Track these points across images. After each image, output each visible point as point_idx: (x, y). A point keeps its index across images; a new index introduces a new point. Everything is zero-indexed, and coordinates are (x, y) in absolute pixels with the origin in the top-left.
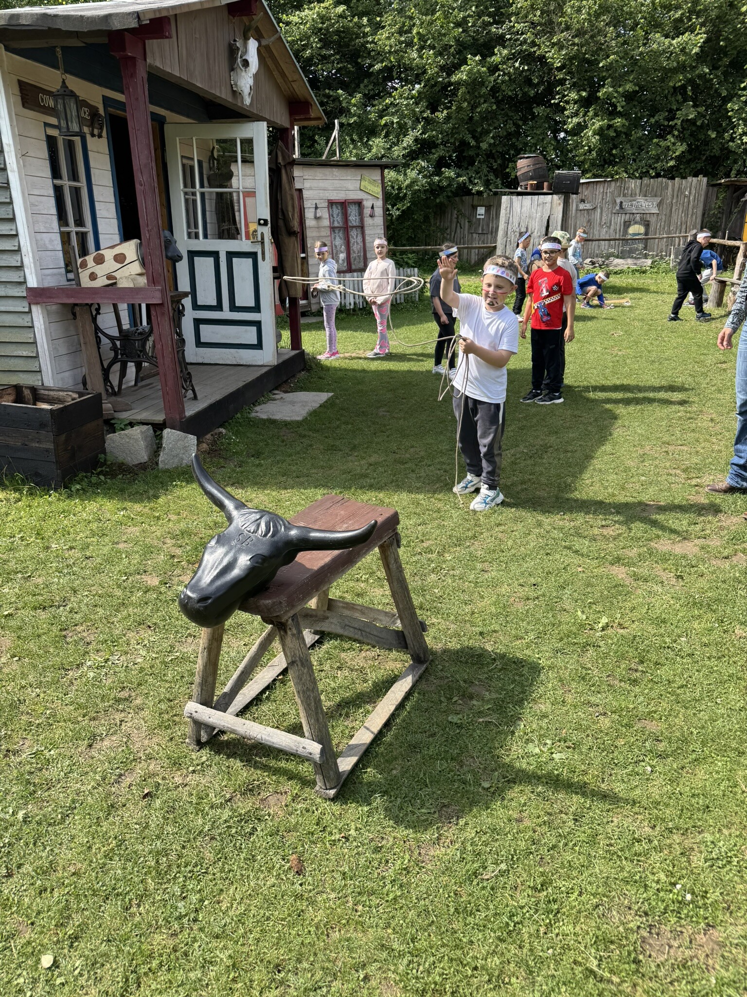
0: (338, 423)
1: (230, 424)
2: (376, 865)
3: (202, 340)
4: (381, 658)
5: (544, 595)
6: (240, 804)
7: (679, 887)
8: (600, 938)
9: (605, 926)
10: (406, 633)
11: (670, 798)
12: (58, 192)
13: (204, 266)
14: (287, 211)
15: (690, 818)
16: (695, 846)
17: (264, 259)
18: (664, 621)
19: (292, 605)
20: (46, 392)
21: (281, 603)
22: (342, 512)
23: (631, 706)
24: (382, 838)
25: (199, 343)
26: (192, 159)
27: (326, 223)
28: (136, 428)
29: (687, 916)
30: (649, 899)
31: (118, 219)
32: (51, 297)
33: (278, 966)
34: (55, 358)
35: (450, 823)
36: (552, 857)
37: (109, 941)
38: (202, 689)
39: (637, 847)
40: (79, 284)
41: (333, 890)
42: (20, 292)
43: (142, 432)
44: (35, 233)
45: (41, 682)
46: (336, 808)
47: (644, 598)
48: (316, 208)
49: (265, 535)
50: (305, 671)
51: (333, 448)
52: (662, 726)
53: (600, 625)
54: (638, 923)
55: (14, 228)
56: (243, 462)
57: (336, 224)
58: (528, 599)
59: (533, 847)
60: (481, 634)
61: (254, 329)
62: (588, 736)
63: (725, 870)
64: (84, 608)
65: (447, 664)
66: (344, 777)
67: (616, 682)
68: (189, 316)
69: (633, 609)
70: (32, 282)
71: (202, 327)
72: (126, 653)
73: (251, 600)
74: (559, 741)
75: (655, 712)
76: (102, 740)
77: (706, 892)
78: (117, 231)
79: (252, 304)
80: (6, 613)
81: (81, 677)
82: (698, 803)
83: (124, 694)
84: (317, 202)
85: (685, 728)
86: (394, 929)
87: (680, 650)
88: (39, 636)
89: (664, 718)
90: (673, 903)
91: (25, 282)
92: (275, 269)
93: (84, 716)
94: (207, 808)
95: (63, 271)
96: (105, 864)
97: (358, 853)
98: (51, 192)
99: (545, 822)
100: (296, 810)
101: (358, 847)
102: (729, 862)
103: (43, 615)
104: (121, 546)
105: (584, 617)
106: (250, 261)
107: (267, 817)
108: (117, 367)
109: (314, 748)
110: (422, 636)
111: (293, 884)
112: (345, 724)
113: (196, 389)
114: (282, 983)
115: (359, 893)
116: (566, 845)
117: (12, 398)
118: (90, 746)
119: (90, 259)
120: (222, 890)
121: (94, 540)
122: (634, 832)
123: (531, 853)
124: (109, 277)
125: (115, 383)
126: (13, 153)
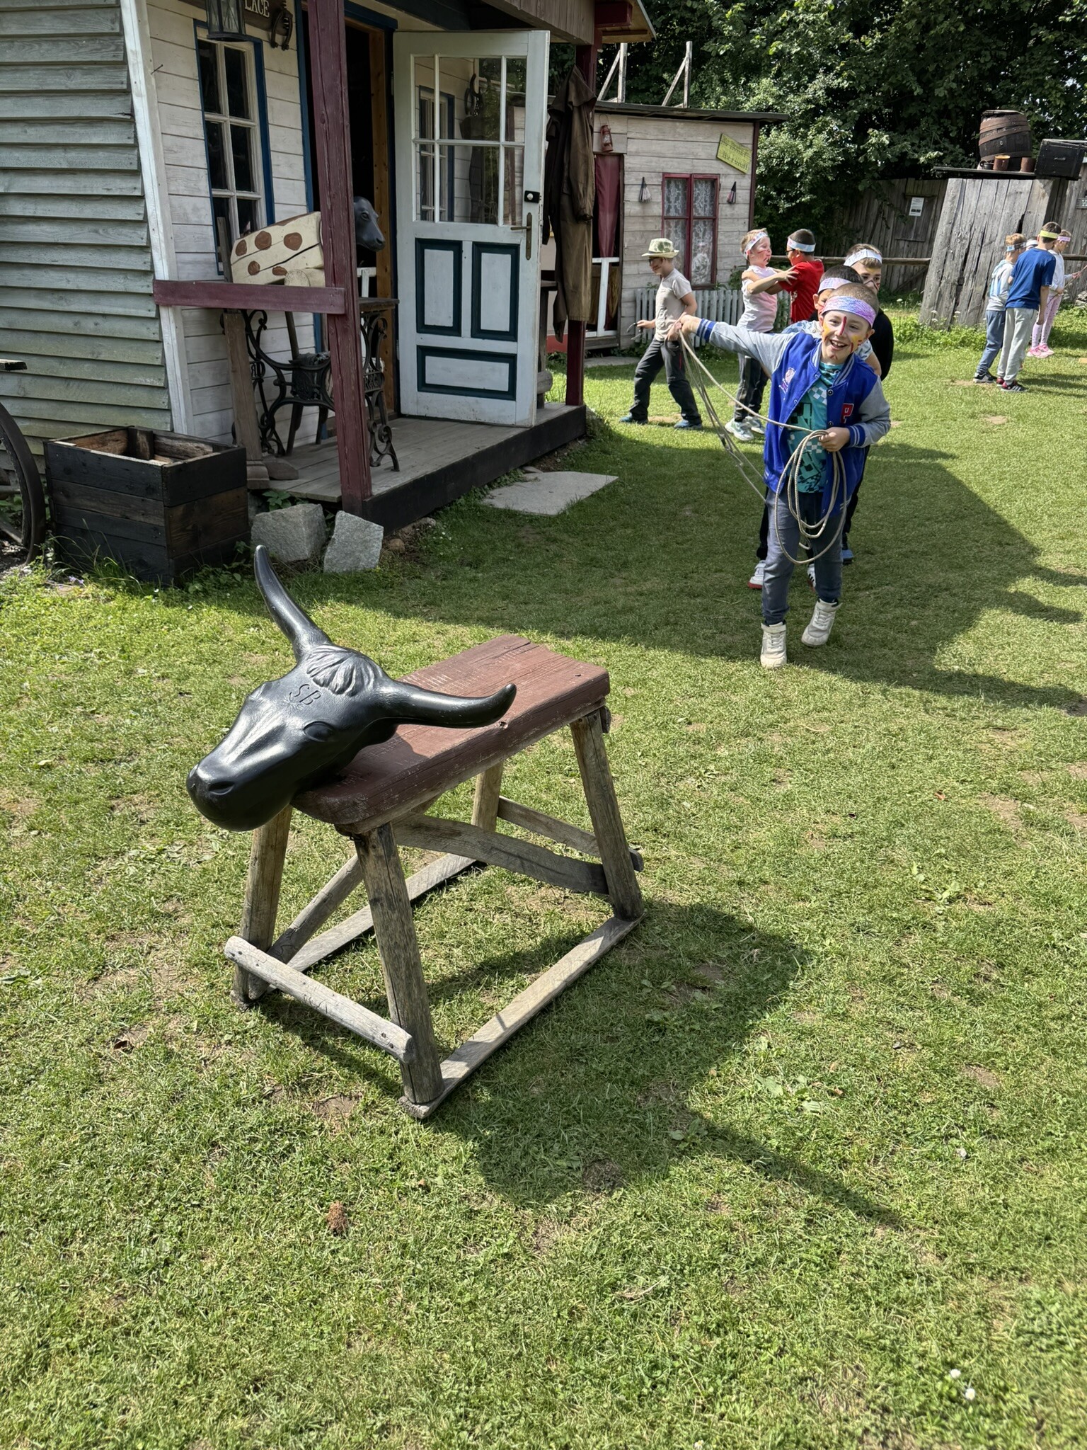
0: (612, 524)
1: (446, 512)
2: (460, 1241)
3: (428, 381)
4: (569, 901)
5: (863, 833)
6: (281, 1106)
7: (955, 1373)
8: (792, 1438)
9: (807, 1418)
10: (606, 869)
11: (985, 1210)
12: (212, 133)
13: (440, 262)
14: (577, 183)
15: (1011, 1253)
16: (1006, 1304)
17: (528, 256)
18: (1058, 902)
19: (375, 808)
20: (169, 442)
21: (355, 804)
22: (518, 666)
23: (961, 1039)
24: (484, 1197)
25: (423, 386)
26: (432, 91)
27: (657, 210)
28: (299, 506)
29: (959, 1426)
30: (899, 1384)
31: (306, 181)
32: (187, 297)
33: (257, 1380)
34: (194, 390)
35: (599, 1190)
36: (750, 1280)
37: (23, 1289)
38: (251, 920)
39: (903, 1289)
40: (230, 278)
41: (379, 1270)
42: (144, 286)
43: (306, 514)
44: (170, 195)
45: (57, 872)
46: (426, 1134)
47: (1034, 857)
48: (643, 185)
49: (341, 691)
50: (395, 916)
51: (593, 562)
52: (1006, 1081)
53: (946, 894)
54: (867, 1424)
55: (139, 186)
56: (450, 572)
57: (673, 213)
58: (835, 836)
59: (723, 1257)
60: (741, 883)
61: (505, 367)
62: (872, 1079)
63: (1050, 1355)
64: (154, 770)
65: (670, 926)
66: (448, 1088)
67: (946, 995)
68: (409, 340)
69: (1007, 875)
70: (162, 273)
71: (428, 359)
72: (192, 844)
73: (310, 795)
74: (821, 1080)
75: (999, 1055)
76: (115, 972)
77: (1005, 1389)
78: (304, 201)
79: (505, 327)
80: (42, 763)
81: (114, 873)
82: (1032, 1229)
83: (170, 907)
84: (646, 175)
85: (1044, 1093)
86: (453, 1356)
87: (1074, 954)
88: (77, 803)
89: (1011, 1067)
90: (941, 1396)
91: (151, 272)
92: (545, 275)
93: (99, 933)
94: (229, 1106)
95: (213, 257)
96: (54, 1167)
97: (437, 1217)
98: (200, 132)
99: (754, 1217)
100: (364, 1129)
101: (439, 1206)
102: (1062, 1343)
103: (93, 771)
104: (236, 682)
105: (922, 877)
106: (507, 258)
107: (316, 1133)
108: (286, 411)
109: (398, 1038)
110: (632, 876)
111: (322, 1249)
112: (482, 1000)
113: (399, 455)
114: (256, 1409)
115: (419, 1285)
116: (782, 1261)
117: (121, 446)
118: (96, 979)
119: (251, 240)
120: (212, 1239)
121: (200, 668)
122: (905, 1260)
123: (716, 1266)
124: (277, 270)
125: (284, 438)
126: (141, 66)
